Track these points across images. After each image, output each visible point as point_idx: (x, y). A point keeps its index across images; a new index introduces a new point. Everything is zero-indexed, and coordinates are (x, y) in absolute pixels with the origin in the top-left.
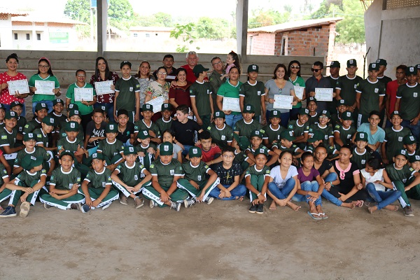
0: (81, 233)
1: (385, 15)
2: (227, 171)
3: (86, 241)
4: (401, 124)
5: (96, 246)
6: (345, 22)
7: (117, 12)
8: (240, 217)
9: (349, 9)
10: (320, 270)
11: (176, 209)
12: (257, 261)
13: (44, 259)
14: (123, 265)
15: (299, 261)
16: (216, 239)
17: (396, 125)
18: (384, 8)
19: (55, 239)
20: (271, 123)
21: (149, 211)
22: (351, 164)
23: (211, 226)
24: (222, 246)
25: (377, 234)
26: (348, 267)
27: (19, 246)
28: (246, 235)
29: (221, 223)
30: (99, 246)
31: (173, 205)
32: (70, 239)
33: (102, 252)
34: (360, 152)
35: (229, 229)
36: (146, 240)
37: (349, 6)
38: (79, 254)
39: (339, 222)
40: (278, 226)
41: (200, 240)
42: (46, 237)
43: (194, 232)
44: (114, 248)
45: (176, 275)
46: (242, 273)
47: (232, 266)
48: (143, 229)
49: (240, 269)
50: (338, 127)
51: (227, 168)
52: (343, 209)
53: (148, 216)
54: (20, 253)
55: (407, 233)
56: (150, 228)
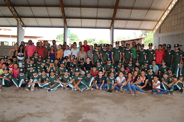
0: (44, 97)
1: (160, 35)
2: (100, 79)
3: (45, 100)
4: (165, 65)
5: (48, 101)
6: (148, 41)
7: (73, 38)
8: (104, 95)
9: (149, 36)
10: (133, 112)
11: (81, 91)
12: (108, 109)
13: (28, 105)
14: (56, 108)
15: (125, 109)
16: (94, 101)
17: (163, 65)
18: (160, 33)
19: (34, 99)
20: (118, 64)
21: (71, 92)
22: (145, 77)
23: (93, 97)
24: (96, 103)
25: (156, 101)
26: (144, 111)
27: (21, 100)
28: (105, 100)
29: (97, 96)
30: (50, 101)
31: (80, 90)
32: (40, 99)
33: (50, 103)
34: (151, 73)
35: (99, 98)
36: (67, 100)
37: (149, 35)
38: (41, 104)
39: (142, 97)
40: (118, 98)
41: (88, 101)
42: (31, 98)
43: (86, 98)
44: (55, 102)
45: (76, 112)
46: (102, 112)
47: (98, 110)
48: (67, 97)
49: (101, 111)
50: (143, 66)
51: (100, 78)
52: (144, 93)
53: (70, 93)
54: (20, 102)
55: (169, 101)
56: (70, 97)
